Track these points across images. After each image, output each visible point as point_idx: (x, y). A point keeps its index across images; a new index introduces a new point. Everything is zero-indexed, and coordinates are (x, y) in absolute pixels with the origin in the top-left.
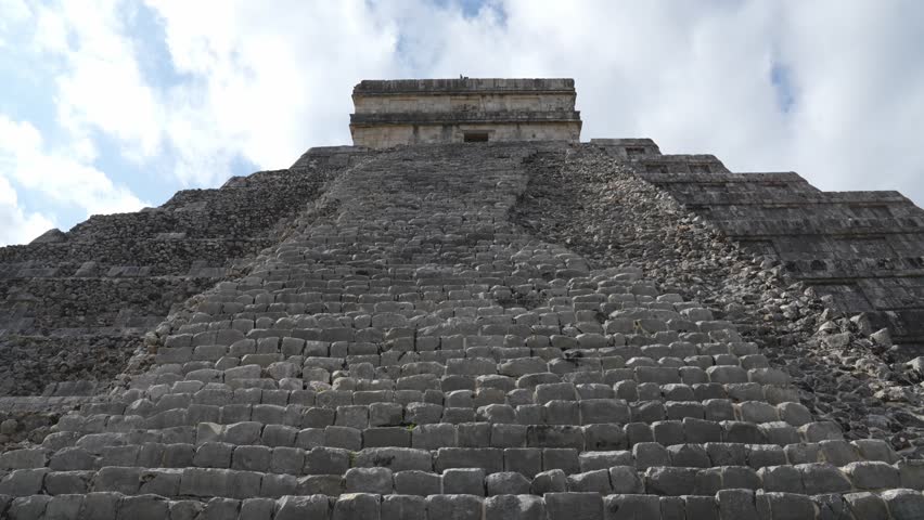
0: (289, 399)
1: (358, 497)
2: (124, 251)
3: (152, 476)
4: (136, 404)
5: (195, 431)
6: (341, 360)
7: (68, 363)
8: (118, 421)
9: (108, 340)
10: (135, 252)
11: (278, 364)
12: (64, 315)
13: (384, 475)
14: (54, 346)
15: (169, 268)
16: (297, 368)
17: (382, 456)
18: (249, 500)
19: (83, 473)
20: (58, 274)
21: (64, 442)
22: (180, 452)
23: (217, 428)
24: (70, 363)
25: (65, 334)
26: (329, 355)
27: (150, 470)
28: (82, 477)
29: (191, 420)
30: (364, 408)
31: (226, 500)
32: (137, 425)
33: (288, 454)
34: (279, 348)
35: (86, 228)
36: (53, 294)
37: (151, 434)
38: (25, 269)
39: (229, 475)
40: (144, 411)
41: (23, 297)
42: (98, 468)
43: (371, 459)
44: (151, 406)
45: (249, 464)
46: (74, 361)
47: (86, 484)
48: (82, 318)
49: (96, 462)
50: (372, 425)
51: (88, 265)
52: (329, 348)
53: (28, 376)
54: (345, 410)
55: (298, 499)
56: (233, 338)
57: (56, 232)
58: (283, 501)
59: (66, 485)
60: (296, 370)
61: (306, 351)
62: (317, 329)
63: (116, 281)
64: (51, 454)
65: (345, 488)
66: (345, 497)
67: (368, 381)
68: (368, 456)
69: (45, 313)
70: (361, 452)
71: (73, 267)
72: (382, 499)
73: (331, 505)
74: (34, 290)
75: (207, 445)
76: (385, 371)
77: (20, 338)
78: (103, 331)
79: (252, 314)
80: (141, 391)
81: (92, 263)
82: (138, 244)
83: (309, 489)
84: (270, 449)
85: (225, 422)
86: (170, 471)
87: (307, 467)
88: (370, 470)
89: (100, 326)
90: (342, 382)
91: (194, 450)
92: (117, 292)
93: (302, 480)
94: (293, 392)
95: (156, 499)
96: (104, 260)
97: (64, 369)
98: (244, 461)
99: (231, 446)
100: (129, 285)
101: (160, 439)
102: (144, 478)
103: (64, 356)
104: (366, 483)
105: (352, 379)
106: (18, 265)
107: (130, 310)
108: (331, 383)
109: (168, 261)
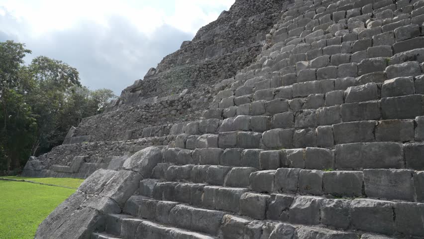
0: (342, 40)
1: (396, 81)
2: (252, 9)
3: (278, 91)
4: (266, 63)
5: (295, 67)
6: (370, 14)
7: (242, 61)
8: (259, 71)
9: (254, 48)
10: (257, 9)
11: (332, 26)
12: (236, 43)
13: (413, 66)
14: (235, 56)
15: (273, 10)
16: (344, 25)
17: (409, 56)
18: (329, 93)
19: (248, 95)
20: (230, 28)
21: (239, 84)
22: (290, 77)
23: (306, 63)
24: (243, 61)
25: (238, 50)
26: (361, 14)
27: (277, 88)
28: (249, 98)
29: (292, 63)
30: (390, 33)
31: (316, 95)
32: (267, 70)
33: (347, 67)
34: (332, 19)
35: (235, 6)
36: (230, 36)
37: (274, 73)
38: (217, 30)
39: (316, 84)
40: (270, 64)
41: (219, 40)
42: (254, 92)
43: (401, 59)
44: (272, 62)
45: (326, 77)
46: (244, 60)
47: (251, 99)
48: (243, 42)
49: (253, 90)
50: (398, 41)
51: (240, 20)
52: (361, 11)
53: (229, 70)
54: (379, 37)
55: (357, 88)
56: (306, 22)
57: (225, 12)
58: (349, 90)
59: (243, 101)
60: (343, 26)
61: (347, 16)
62: (352, 4)
63: (252, 22)
64: (235, 90)
65: (386, 77)
66: (387, 82)
67: (390, 19)
68: (399, 58)
69: (229, 45)
70: (394, 57)
71: (234, 23)
72: (415, 79)
73: (379, 88)
74: (222, 36)
75: (302, 72)
76: (401, 11)
77: (222, 56)
78: (252, 45)
79: (313, 9)
80: (267, 57)
81: (241, 19)
82: (257, 4)
83: (363, 82)
84: (336, 67)
85: (309, 60)
86: (286, 87)
87: (360, 72)
88: (402, 64)
89: (251, 44)
90: (372, 24)
91: (296, 76)
92: (254, 27)
93: (358, 79)
94: (344, 36)
95: (281, 100)
96: (245, 16)
97: (241, 64)
98: (323, 75)
99: (314, 69)
100: (257, 23)
101: (279, 74)
102: (275, 92)
103: (240, 59)
104: (401, 72)
105: (380, 21)
106: (215, 29)
107: (261, 33)
108: (366, 27)
109: (272, 7)
